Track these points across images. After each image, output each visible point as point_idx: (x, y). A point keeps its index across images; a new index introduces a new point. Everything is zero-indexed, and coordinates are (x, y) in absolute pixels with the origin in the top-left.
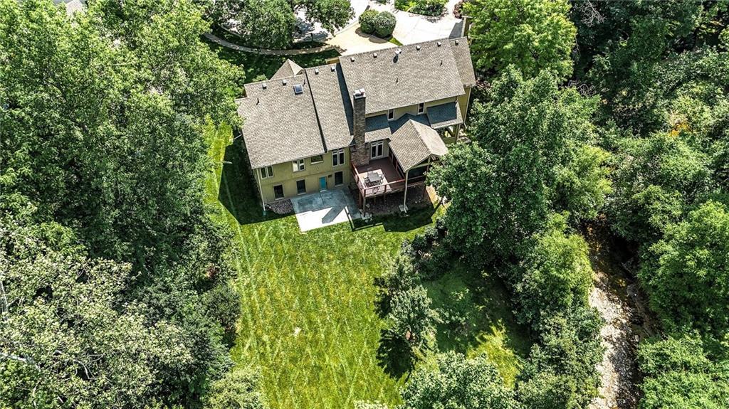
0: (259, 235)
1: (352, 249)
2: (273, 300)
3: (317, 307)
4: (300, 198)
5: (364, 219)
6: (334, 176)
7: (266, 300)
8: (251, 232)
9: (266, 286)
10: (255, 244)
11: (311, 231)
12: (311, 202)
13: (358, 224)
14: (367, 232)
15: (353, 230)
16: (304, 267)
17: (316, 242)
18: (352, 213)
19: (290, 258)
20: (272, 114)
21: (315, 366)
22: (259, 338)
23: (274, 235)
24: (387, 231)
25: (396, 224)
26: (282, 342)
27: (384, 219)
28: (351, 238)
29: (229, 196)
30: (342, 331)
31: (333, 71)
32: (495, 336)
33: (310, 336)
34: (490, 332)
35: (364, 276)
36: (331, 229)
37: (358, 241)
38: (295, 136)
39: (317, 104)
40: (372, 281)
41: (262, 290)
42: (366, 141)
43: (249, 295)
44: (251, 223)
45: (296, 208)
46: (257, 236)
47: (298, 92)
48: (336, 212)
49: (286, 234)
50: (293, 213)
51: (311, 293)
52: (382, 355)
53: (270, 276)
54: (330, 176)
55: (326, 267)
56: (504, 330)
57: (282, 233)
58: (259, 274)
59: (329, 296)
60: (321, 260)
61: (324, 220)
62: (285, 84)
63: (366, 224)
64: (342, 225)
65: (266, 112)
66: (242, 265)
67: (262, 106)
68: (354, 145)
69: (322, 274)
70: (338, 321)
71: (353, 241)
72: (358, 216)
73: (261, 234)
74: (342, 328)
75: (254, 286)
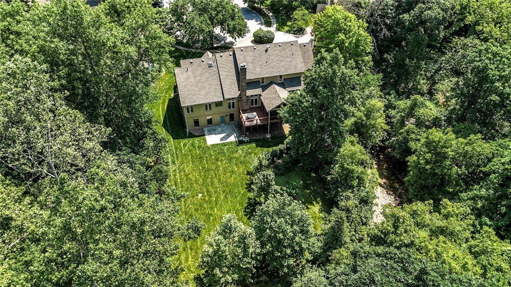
0: (183, 145)
1: (236, 155)
2: (188, 179)
3: (212, 184)
4: (208, 128)
5: (244, 140)
6: (229, 116)
7: (184, 178)
8: (179, 143)
9: (184, 171)
10: (181, 150)
11: (213, 145)
12: (215, 130)
13: (241, 143)
14: (245, 147)
15: (238, 146)
16: (207, 163)
17: (216, 151)
18: (238, 137)
19: (200, 158)
20: (195, 77)
21: (208, 214)
23: (192, 145)
24: (257, 147)
25: (262, 144)
26: (191, 200)
27: (256, 141)
28: (236, 149)
29: (168, 125)
30: (226, 197)
31: (231, 55)
32: (314, 206)
33: (207, 198)
34: (312, 204)
35: (241, 170)
36: (225, 145)
37: (240, 152)
38: (207, 90)
39: (220, 73)
40: (246, 172)
41: (182, 173)
42: (247, 95)
43: (175, 175)
44: (179, 139)
45: (206, 133)
46: (182, 145)
47: (210, 66)
48: (228, 136)
49: (199, 146)
50: (204, 135)
51: (210, 177)
52: (247, 210)
53: (187, 166)
54: (226, 115)
55: (220, 164)
56: (320, 204)
57: (197, 145)
58: (181, 165)
59: (220, 178)
60: (217, 160)
61: (221, 140)
62: (203, 61)
63: (245, 143)
64: (231, 143)
65: (192, 76)
66: (172, 160)
67: (190, 73)
68: (240, 97)
69: (217, 167)
70: (224, 192)
71: (237, 151)
72: (241, 138)
73: (185, 145)
74: (226, 196)
75: (178, 171)
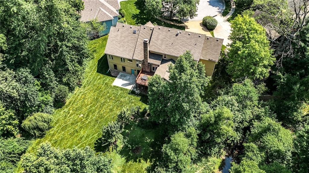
1: (122, 100)
2: (83, 101)
3: (94, 112)
4: (123, 73)
5: (136, 92)
6: (137, 71)
7: (81, 100)
8: (98, 76)
9: (85, 96)
10: (95, 81)
11: (115, 86)
12: (124, 77)
13: (133, 92)
14: (133, 97)
15: (129, 94)
16: (102, 96)
17: (113, 91)
18: (134, 88)
19: (100, 91)
20: (121, 37)
21: (76, 130)
22: (69, 110)
23: (103, 81)
24: (140, 100)
26: (74, 116)
27: (143, 96)
28: (126, 96)
29: (102, 60)
31: (151, 30)
32: (146, 163)
36: (122, 89)
38: (125, 48)
39: (138, 40)
41: (83, 96)
42: (148, 62)
43: (78, 96)
44: (100, 73)
45: (118, 76)
46: (98, 78)
47: (134, 33)
48: (129, 84)
49: (107, 83)
50: (116, 77)
51: (96, 106)
52: (99, 141)
55: (108, 101)
58: (87, 91)
59: (100, 110)
60: (109, 97)
61: (123, 85)
62: (131, 28)
63: (135, 94)
64: (127, 90)
65: (120, 35)
66: (85, 85)
67: (119, 33)
69: (105, 102)
72: (135, 90)
73: (100, 79)
74: (95, 124)
75: (82, 94)
